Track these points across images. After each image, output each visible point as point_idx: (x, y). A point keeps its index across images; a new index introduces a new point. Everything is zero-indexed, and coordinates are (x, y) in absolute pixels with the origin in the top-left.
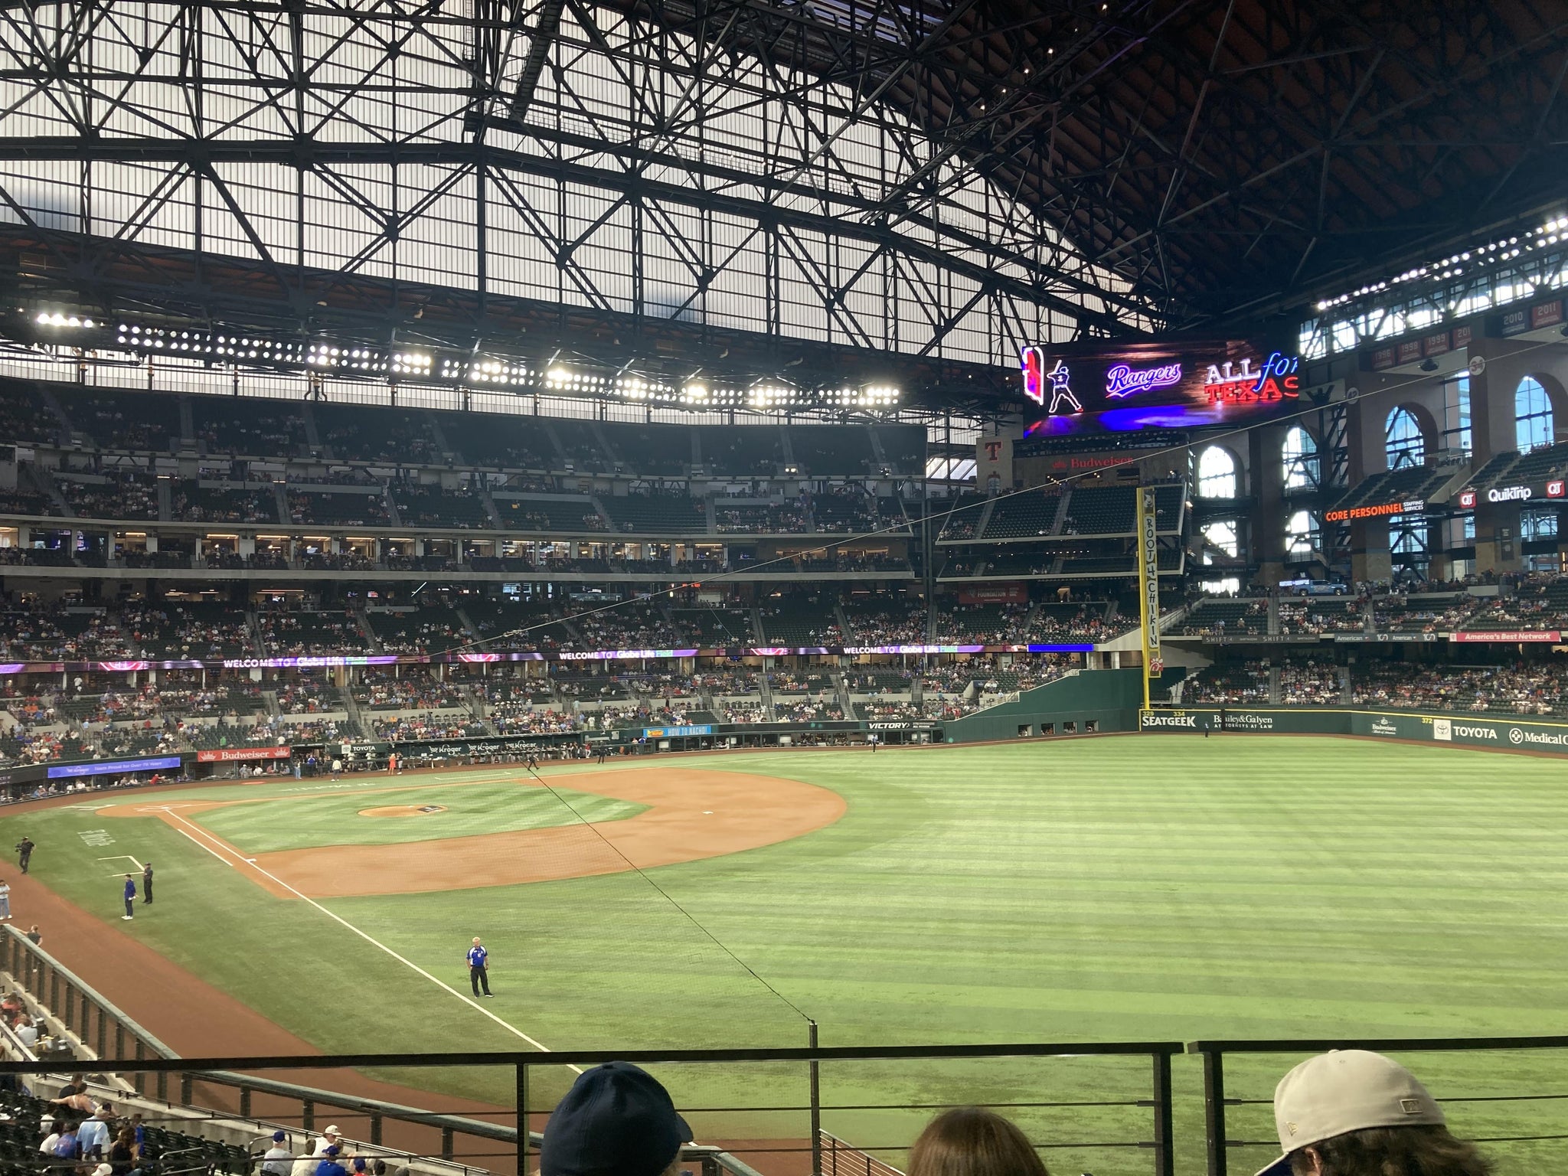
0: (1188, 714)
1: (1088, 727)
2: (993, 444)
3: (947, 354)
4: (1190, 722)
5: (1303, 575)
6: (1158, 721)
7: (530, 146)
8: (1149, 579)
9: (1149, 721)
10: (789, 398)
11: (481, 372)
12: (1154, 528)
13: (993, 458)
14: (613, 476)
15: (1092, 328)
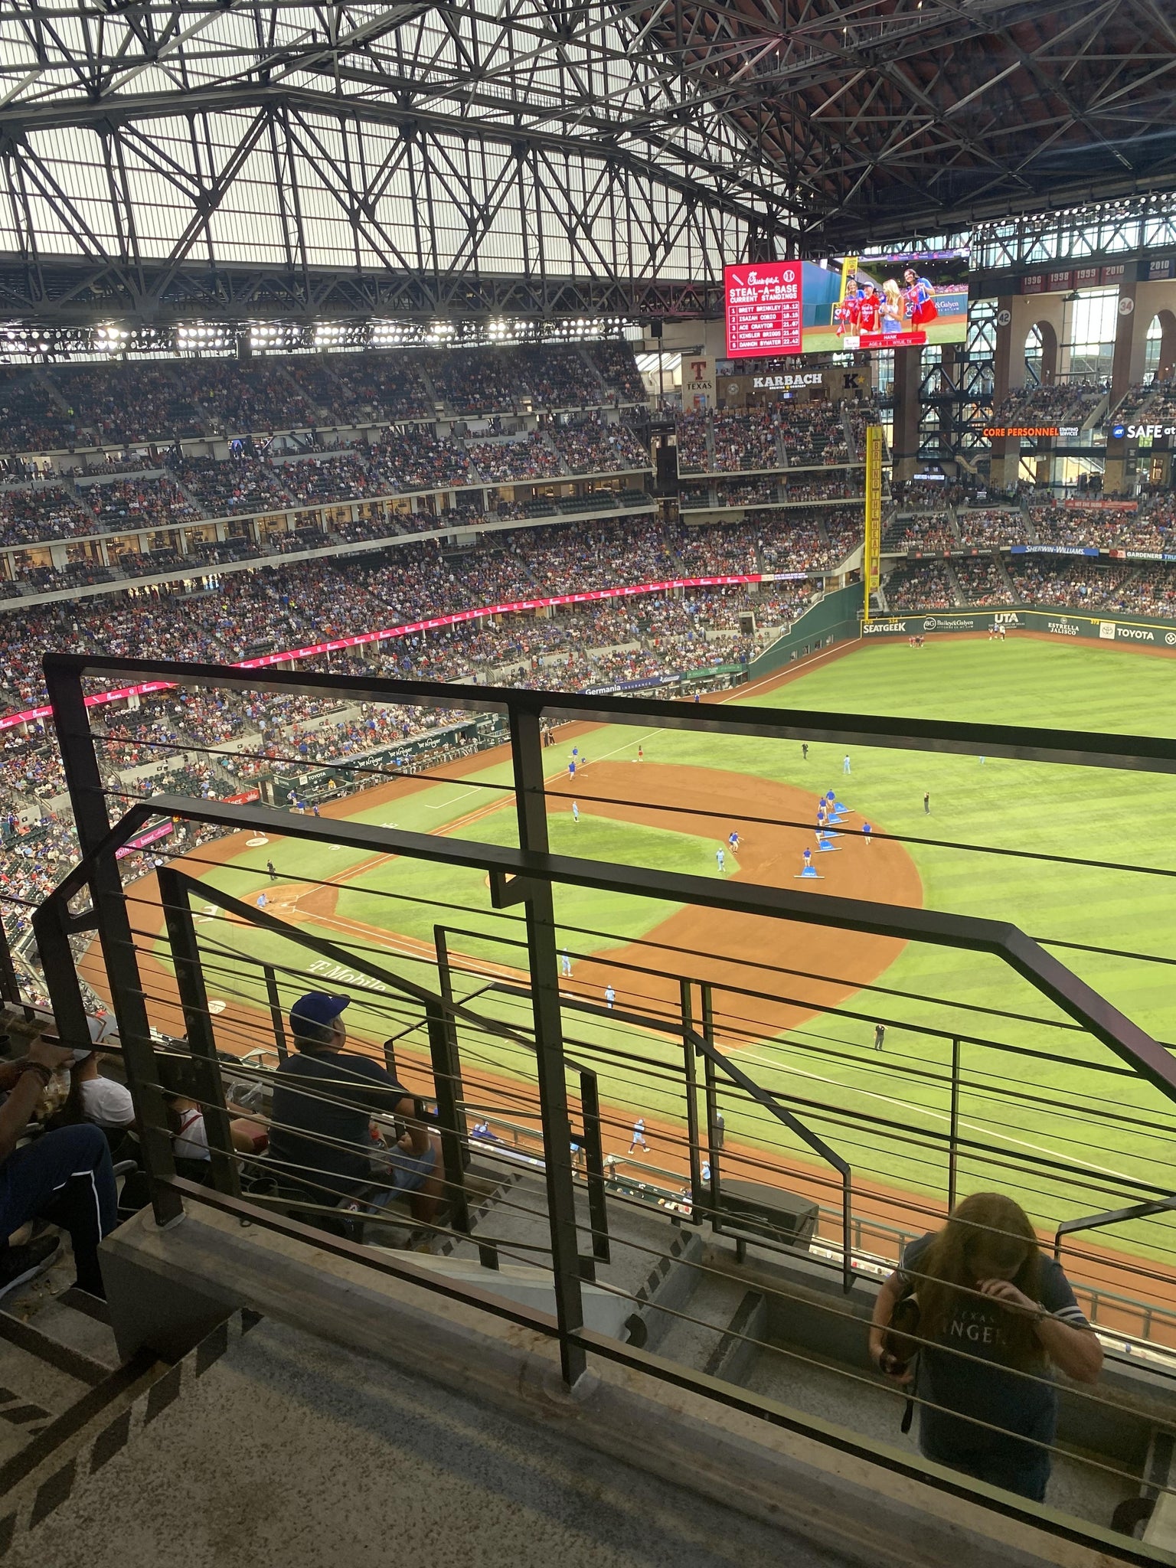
2: (699, 364)
5: (936, 469)
6: (878, 628)
7: (324, 84)
9: (869, 629)
10: (528, 330)
11: (259, 337)
14: (369, 425)
15: (759, 230)
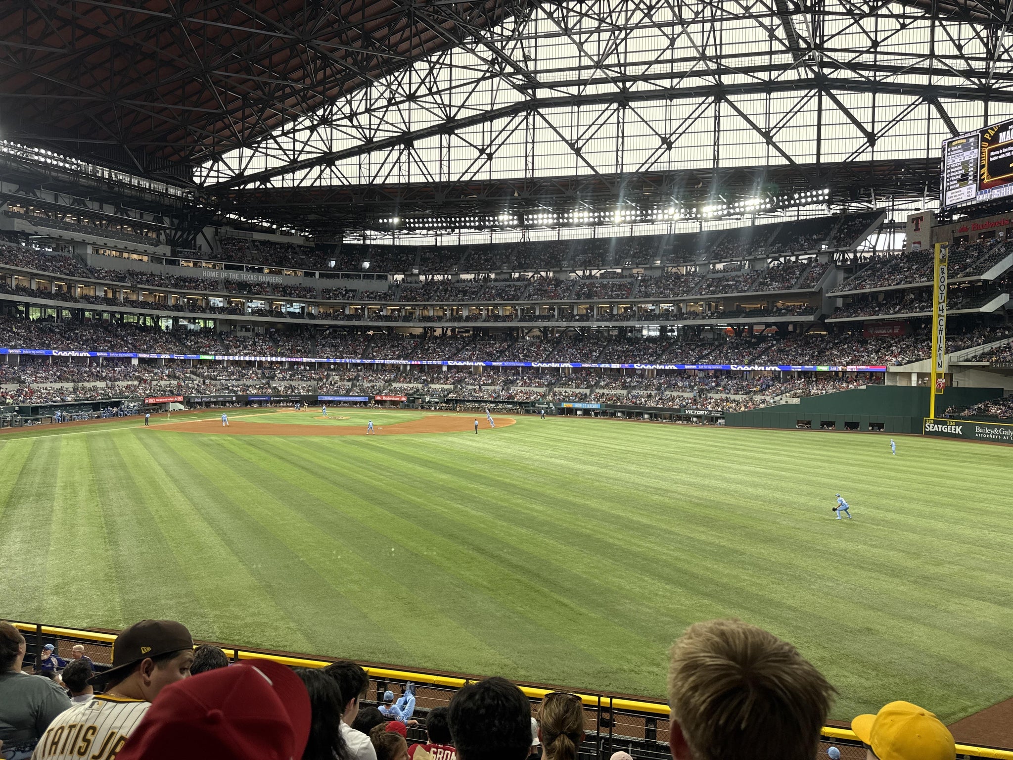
0: (957, 424)
1: (877, 427)
3: (878, 157)
4: (958, 430)
6: (937, 428)
8: (939, 316)
12: (946, 275)
13: (917, 229)
